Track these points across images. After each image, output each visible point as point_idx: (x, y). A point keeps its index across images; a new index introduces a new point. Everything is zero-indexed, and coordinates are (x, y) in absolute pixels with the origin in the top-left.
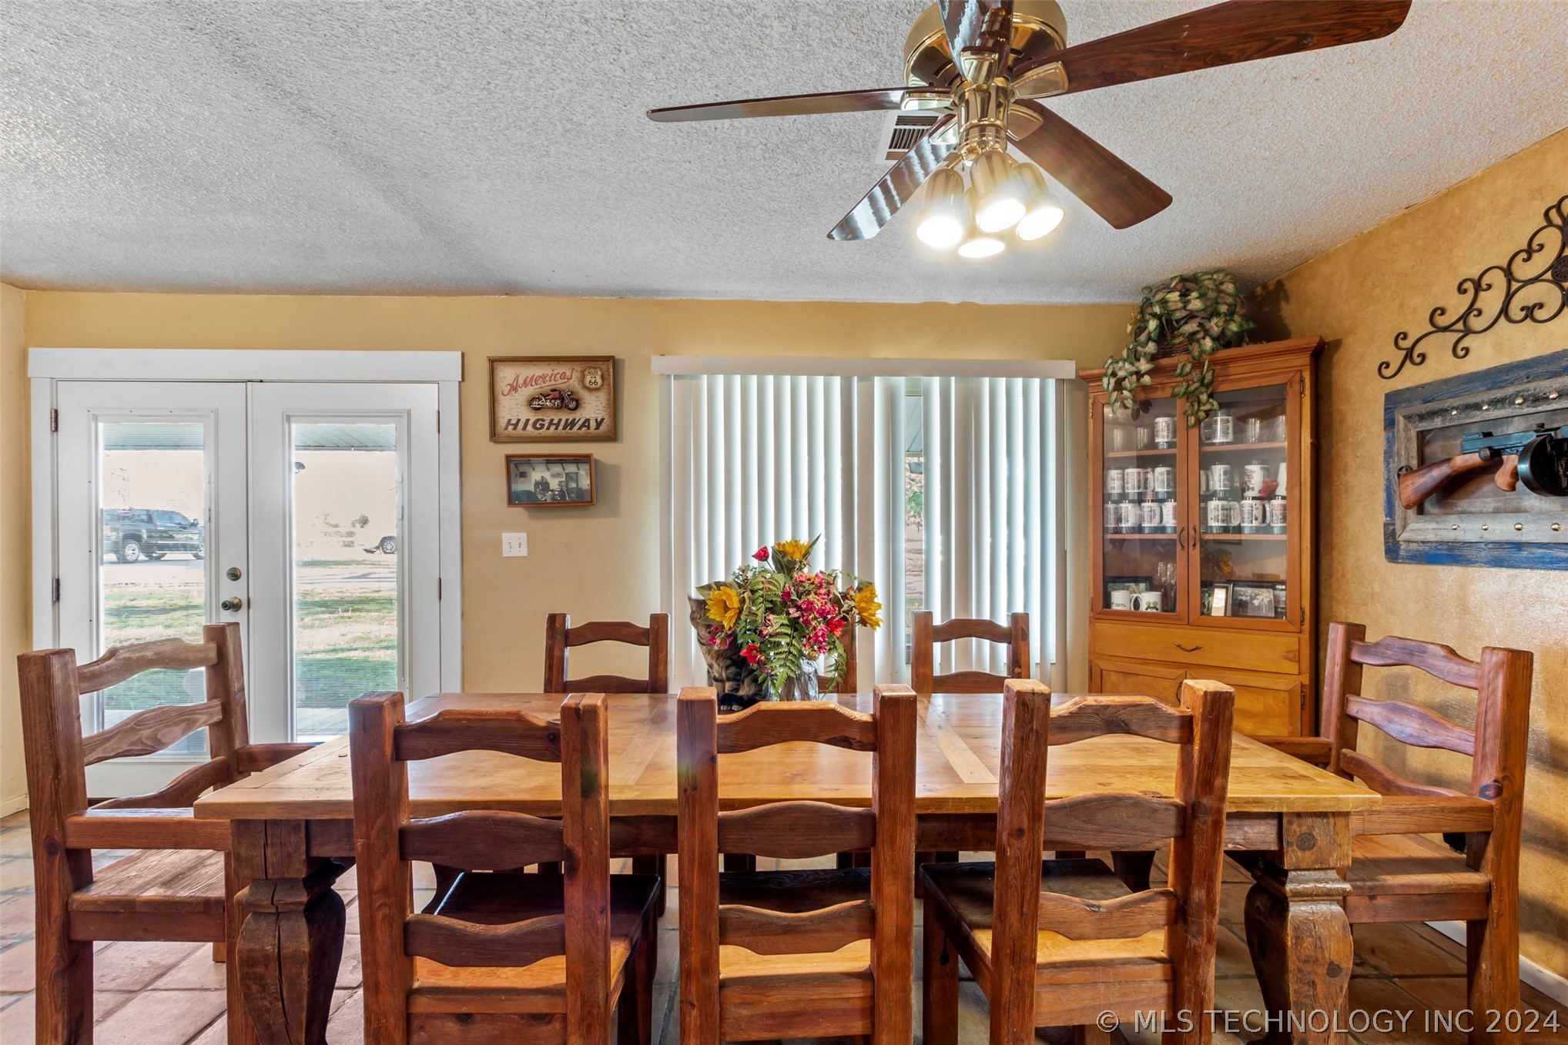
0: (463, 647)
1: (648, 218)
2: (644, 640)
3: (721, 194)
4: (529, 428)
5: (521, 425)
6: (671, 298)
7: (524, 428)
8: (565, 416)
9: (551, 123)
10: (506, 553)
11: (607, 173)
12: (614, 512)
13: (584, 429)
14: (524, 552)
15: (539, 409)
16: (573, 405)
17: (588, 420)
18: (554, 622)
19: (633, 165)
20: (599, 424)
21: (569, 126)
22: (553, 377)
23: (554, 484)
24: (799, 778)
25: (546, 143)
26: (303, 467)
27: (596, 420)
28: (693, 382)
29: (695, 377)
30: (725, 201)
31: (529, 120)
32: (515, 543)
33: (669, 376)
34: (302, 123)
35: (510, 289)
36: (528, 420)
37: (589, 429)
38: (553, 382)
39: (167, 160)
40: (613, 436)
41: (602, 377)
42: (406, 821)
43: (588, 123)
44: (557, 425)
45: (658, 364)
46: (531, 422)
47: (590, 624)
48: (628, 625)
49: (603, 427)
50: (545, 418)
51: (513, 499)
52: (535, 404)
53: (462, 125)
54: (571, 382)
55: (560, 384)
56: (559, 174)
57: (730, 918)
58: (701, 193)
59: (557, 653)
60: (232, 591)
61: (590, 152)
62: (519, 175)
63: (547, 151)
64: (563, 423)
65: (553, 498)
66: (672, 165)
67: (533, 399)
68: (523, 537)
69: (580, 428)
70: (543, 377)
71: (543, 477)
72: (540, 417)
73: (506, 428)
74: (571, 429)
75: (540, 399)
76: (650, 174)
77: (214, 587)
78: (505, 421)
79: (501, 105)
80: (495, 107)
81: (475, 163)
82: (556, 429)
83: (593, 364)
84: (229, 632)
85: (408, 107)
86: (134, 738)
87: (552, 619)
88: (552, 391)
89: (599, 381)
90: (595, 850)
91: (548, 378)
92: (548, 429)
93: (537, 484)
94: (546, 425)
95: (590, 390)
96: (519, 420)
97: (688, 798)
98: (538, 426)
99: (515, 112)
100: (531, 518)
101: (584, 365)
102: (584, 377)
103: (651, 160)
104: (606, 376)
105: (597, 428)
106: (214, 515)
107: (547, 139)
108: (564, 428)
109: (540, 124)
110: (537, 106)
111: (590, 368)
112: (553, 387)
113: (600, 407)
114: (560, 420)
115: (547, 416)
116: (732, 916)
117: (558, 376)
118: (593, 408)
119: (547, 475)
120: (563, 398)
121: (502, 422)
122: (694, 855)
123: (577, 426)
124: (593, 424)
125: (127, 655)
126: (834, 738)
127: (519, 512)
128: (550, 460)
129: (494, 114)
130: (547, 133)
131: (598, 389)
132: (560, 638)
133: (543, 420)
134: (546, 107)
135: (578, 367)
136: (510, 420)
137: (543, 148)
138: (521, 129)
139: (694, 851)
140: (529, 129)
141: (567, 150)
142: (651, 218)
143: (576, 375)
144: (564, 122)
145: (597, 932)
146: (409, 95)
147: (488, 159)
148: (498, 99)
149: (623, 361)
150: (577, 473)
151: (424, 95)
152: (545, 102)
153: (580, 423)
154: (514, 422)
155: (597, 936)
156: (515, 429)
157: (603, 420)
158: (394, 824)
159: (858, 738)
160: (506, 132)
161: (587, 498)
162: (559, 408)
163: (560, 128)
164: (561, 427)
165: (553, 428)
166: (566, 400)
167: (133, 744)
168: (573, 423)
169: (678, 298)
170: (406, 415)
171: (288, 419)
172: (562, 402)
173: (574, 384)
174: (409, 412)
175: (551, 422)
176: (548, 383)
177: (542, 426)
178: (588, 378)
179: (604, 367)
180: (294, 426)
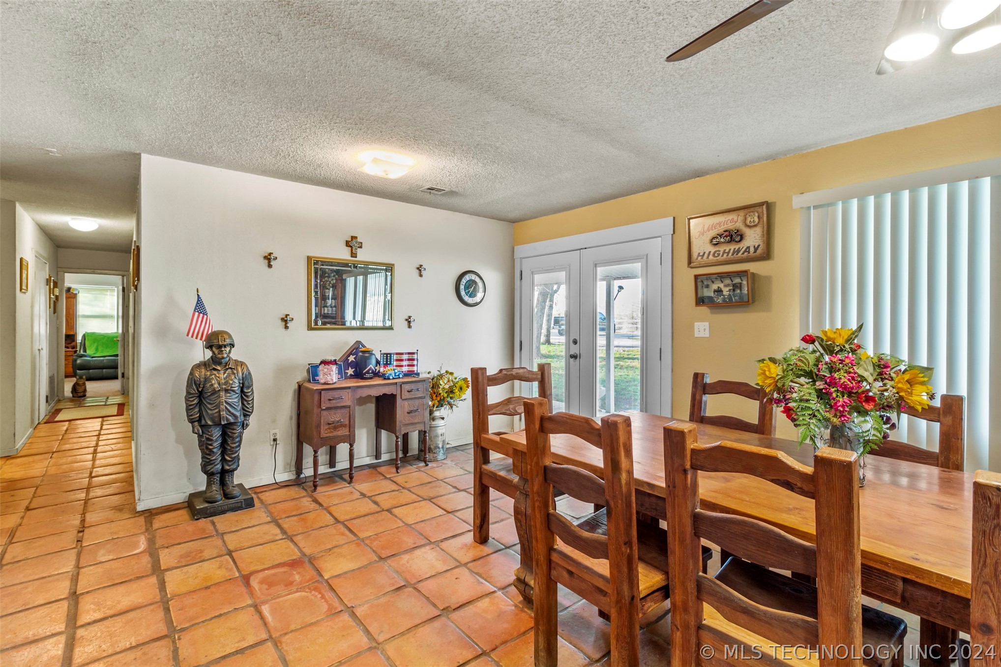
0: (672, 389)
1: (763, 104)
2: (756, 396)
3: (811, 68)
4: (711, 257)
5: (706, 255)
6: (813, 150)
7: (708, 257)
8: (733, 247)
9: (671, 75)
10: (697, 335)
11: (719, 88)
12: (768, 308)
13: (746, 254)
14: (707, 334)
15: (717, 244)
16: (738, 239)
17: (748, 248)
18: (698, 378)
19: (734, 77)
20: (756, 249)
21: (682, 73)
22: (726, 222)
23: (726, 291)
24: (797, 511)
25: (674, 87)
26: (623, 288)
27: (754, 246)
28: (830, 208)
29: (831, 204)
30: (817, 71)
31: (659, 80)
32: (701, 329)
33: (809, 208)
34: (564, 126)
35: (699, 174)
36: (710, 252)
37: (749, 253)
38: (726, 226)
39: (529, 159)
40: (767, 255)
41: (759, 217)
42: (548, 462)
43: (692, 66)
44: (728, 253)
45: (798, 201)
46: (712, 253)
47: (720, 381)
48: (746, 385)
49: (759, 251)
50: (720, 249)
51: (700, 301)
52: (714, 241)
53: (627, 97)
54: (737, 224)
55: (730, 226)
56: (691, 100)
57: (704, 584)
58: (794, 74)
59: (698, 397)
60: (574, 350)
61: (702, 81)
62: (668, 110)
63: (677, 91)
64: (732, 251)
65: (724, 300)
66: (761, 65)
67: (714, 238)
68: (706, 325)
69: (743, 254)
70: (719, 224)
71: (719, 287)
72: (717, 249)
73: (697, 259)
74: (737, 254)
75: (717, 238)
76: (749, 77)
77: (568, 348)
78: (697, 254)
79: (640, 79)
80: (638, 81)
81: (643, 113)
82: (727, 255)
83: (752, 209)
84: (546, 367)
85: (600, 100)
86: (507, 408)
87: (696, 375)
88: (724, 231)
89: (756, 220)
90: (619, 506)
91: (722, 224)
92: (722, 256)
93: (715, 291)
94: (721, 253)
95: (750, 227)
96: (704, 253)
97: (670, 492)
98: (716, 255)
99: (649, 79)
100: (712, 313)
101: (746, 211)
102: (746, 219)
103: (744, 68)
104: (761, 216)
105: (755, 252)
106: (568, 315)
107: (674, 85)
108: (733, 255)
109: (666, 79)
110: (659, 70)
111: (750, 212)
112: (724, 230)
113: (757, 237)
114: (730, 250)
115: (721, 249)
116: (705, 582)
117: (729, 221)
118: (753, 238)
119: (721, 286)
120: (732, 235)
121: (695, 255)
122: (675, 530)
123: (741, 252)
124: (752, 250)
125: (505, 372)
126: (778, 480)
127: (704, 310)
128: (721, 276)
129: (639, 85)
130: (672, 82)
131: (755, 226)
132: (700, 388)
133: (719, 251)
134: (663, 68)
135: (742, 213)
136: (699, 253)
137: (674, 91)
138: (656, 86)
139: (675, 527)
140: (661, 84)
141: (688, 86)
142: (766, 103)
143: (741, 218)
144: (678, 71)
145: (622, 554)
146: (597, 94)
147: (648, 108)
148: (637, 76)
149: (775, 203)
150: (741, 284)
151: (603, 91)
152: (662, 66)
153: (743, 250)
154: (701, 254)
155: (623, 557)
156: (702, 258)
157: (759, 246)
158: (540, 462)
159: (799, 485)
160: (650, 91)
161: (746, 299)
162: (729, 242)
163: (677, 76)
164: (730, 254)
165: (725, 255)
166: (734, 236)
167: (507, 410)
168: (739, 251)
169: (820, 148)
170: (645, 257)
171: (596, 266)
172: (731, 238)
173: (739, 225)
174: (647, 255)
175: (724, 252)
176: (723, 227)
177: (719, 255)
178: (749, 219)
179: (760, 210)
180: (599, 269)
